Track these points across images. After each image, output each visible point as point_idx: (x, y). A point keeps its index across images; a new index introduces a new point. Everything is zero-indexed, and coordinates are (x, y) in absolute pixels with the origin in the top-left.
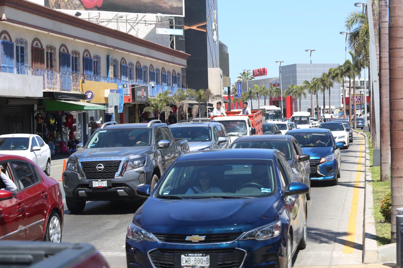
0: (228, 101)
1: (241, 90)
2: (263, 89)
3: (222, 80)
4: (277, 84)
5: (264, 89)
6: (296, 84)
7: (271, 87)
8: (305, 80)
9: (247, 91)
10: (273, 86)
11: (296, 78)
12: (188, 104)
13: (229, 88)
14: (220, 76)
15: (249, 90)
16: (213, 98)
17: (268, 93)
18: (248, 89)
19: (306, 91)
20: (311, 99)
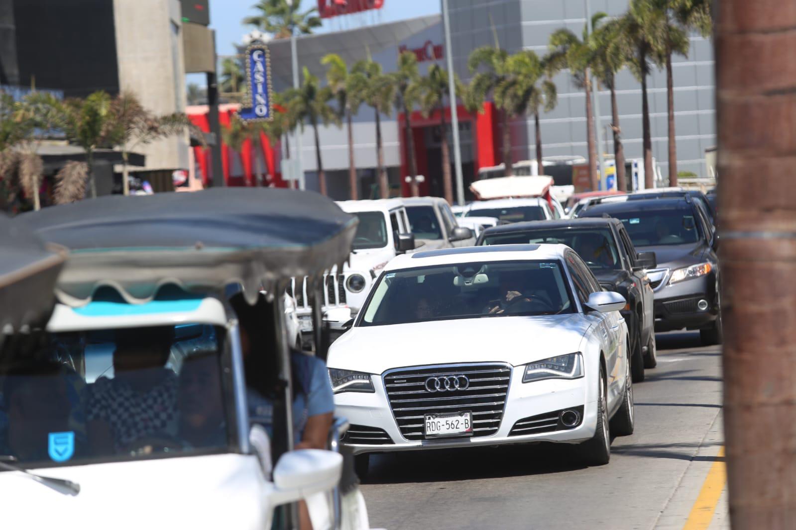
0: (208, 139)
1: (265, 85)
2: (365, 76)
3: (179, 40)
4: (430, 51)
5: (369, 76)
6: (519, 42)
7: (404, 61)
8: (557, 23)
9: (291, 84)
10: (413, 57)
11: (518, 17)
12: (39, 162)
13: (211, 77)
14: (169, 29)
15: (305, 83)
16: (152, 129)
17: (389, 90)
18: (301, 76)
19: (562, 77)
20: (589, 113)
